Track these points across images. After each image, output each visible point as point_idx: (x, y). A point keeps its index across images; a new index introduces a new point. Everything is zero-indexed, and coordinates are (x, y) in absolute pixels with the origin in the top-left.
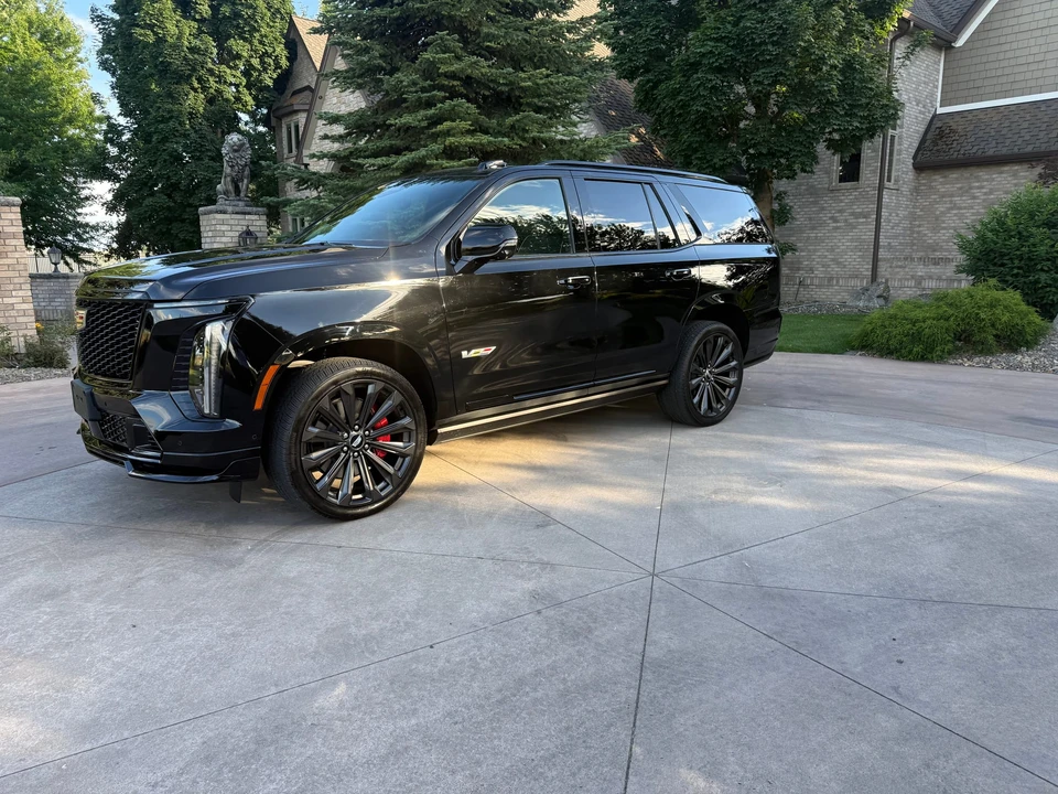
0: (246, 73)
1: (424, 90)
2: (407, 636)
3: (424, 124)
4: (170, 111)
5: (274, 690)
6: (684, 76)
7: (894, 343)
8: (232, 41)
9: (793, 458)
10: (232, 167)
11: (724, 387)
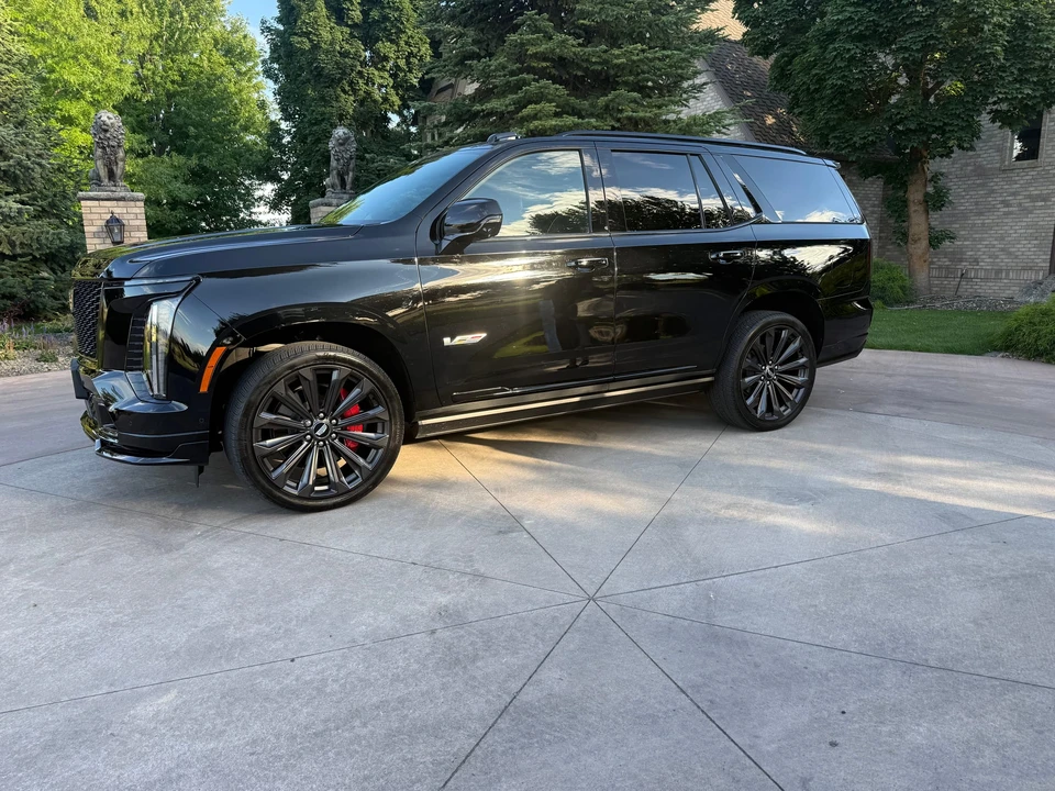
0: (394, 76)
1: (512, 73)
2: (279, 645)
3: (512, 108)
4: (323, 114)
5: (105, 689)
6: (821, 48)
7: (1043, 344)
8: (380, 44)
9: (846, 473)
10: (338, 160)
11: (790, 388)
